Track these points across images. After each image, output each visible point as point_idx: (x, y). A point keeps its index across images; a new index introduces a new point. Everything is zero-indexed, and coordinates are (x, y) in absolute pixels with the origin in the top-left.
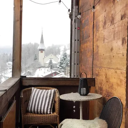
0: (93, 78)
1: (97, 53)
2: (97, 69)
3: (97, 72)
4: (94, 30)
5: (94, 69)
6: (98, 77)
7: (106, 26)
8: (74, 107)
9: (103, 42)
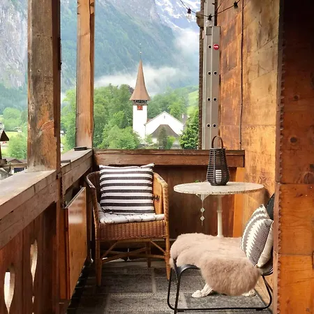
0: (243, 149)
1: (249, 98)
2: (248, 131)
3: (248, 138)
4: (244, 51)
5: (243, 132)
6: (249, 147)
7: (262, 42)
8: (203, 210)
9: (257, 74)
